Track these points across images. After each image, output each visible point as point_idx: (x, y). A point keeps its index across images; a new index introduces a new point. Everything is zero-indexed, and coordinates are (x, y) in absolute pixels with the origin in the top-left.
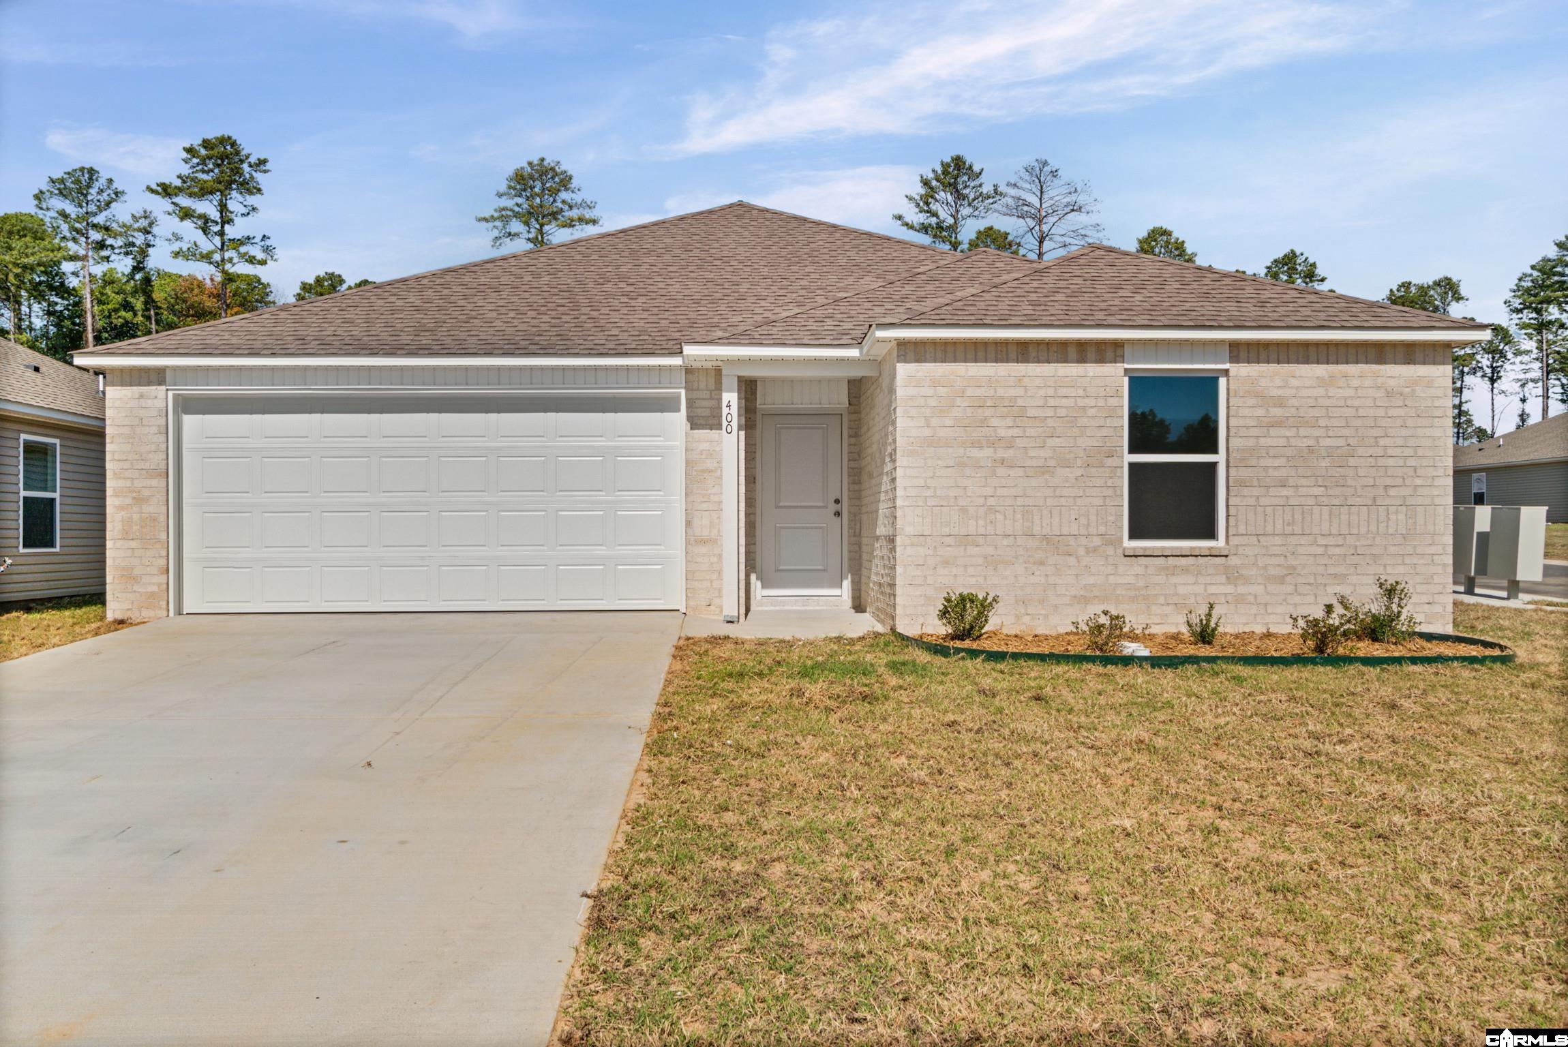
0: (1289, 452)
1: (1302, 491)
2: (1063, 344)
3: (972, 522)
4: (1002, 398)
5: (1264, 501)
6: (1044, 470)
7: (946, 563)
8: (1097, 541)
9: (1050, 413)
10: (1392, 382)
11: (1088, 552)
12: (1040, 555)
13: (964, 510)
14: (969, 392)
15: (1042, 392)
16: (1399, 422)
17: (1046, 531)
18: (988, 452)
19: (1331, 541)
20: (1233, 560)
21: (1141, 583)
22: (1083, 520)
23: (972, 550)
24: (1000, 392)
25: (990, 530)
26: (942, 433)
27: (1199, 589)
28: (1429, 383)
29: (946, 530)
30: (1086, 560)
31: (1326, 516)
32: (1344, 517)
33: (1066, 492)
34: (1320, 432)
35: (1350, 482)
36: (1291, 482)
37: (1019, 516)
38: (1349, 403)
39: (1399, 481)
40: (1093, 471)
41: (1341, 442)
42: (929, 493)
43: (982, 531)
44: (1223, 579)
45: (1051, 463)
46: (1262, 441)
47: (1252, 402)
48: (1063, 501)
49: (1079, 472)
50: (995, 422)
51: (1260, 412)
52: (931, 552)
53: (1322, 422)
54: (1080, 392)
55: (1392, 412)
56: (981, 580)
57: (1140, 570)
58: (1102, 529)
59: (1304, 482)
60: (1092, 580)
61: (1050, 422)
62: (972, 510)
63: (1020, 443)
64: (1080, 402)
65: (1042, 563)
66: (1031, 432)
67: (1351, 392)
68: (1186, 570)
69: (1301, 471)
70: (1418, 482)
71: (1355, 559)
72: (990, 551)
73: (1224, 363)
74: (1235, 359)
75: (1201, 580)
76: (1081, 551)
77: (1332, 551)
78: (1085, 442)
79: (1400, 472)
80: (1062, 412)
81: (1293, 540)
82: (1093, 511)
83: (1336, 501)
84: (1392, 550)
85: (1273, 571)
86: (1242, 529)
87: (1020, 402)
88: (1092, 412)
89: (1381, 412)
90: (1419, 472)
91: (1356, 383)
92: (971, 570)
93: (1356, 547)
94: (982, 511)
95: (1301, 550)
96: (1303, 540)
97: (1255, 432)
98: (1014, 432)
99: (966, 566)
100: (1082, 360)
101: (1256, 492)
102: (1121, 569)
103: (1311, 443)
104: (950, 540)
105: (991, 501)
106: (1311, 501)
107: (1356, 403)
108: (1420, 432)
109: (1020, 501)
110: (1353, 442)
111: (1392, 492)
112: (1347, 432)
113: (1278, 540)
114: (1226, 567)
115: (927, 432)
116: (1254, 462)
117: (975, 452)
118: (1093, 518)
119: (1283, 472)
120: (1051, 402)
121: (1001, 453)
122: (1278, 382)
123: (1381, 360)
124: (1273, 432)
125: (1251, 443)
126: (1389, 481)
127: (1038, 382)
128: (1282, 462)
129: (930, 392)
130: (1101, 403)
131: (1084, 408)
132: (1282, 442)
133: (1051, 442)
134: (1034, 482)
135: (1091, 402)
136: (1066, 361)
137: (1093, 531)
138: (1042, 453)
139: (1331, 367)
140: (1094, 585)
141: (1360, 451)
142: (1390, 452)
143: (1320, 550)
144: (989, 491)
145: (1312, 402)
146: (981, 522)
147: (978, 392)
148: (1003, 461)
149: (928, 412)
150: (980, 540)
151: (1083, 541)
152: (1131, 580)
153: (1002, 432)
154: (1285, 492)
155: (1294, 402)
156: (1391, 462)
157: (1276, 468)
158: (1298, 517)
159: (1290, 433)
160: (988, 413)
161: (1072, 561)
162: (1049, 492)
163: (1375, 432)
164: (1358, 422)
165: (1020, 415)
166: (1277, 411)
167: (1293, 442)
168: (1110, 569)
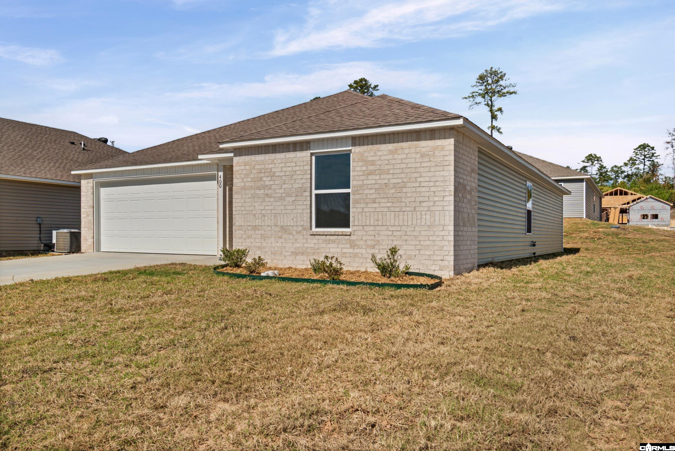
0: (377, 186)
1: (382, 205)
2: (288, 144)
3: (257, 220)
4: (267, 169)
5: (366, 210)
6: (282, 199)
7: (249, 237)
8: (300, 228)
9: (283, 174)
10: (424, 150)
11: (297, 233)
12: (280, 234)
13: (254, 215)
14: (256, 167)
15: (281, 165)
16: (427, 169)
17: (282, 224)
18: (262, 191)
19: (394, 228)
20: (353, 237)
21: (317, 247)
22: (295, 220)
23: (257, 232)
24: (267, 166)
25: (263, 224)
26: (247, 184)
27: (339, 250)
28: (443, 148)
29: (249, 224)
30: (296, 237)
31: (393, 217)
32: (401, 217)
33: (289, 207)
34: (390, 176)
35: (403, 200)
36: (377, 201)
37: (272, 218)
38: (404, 161)
39: (427, 199)
40: (299, 198)
41: (399, 181)
42: (243, 209)
43: (260, 224)
44: (348, 246)
45: (284, 195)
46: (365, 182)
47: (361, 164)
48: (288, 211)
49: (293, 199)
50: (264, 179)
51: (364, 168)
52: (244, 232)
53: (391, 172)
54: (294, 164)
55: (424, 164)
56: (260, 244)
57: (316, 241)
58: (302, 223)
59: (383, 200)
60: (298, 245)
61: (284, 178)
62: (257, 215)
63: (273, 187)
64: (294, 169)
65: (281, 238)
66: (277, 182)
67: (404, 156)
68: (334, 242)
69: (382, 196)
70: (436, 199)
71: (406, 238)
72: (263, 232)
73: (349, 147)
74: (354, 145)
75: (340, 246)
76: (294, 233)
77: (395, 233)
78: (296, 186)
79: (427, 194)
80: (288, 173)
81: (378, 228)
82: (298, 215)
83: (398, 209)
84: (423, 233)
85: (369, 243)
86: (356, 223)
87: (273, 170)
88: (298, 173)
89: (418, 165)
90: (437, 194)
91: (407, 151)
92: (257, 240)
93: (406, 232)
94: (260, 216)
95: (381, 233)
96: (383, 228)
97: (362, 178)
98: (271, 183)
99: (255, 239)
100: (295, 150)
101: (362, 205)
102: (309, 241)
103: (386, 181)
104: (250, 228)
105: (263, 212)
106: (386, 209)
107: (407, 161)
108: (437, 174)
109: (273, 212)
110: (405, 180)
111: (424, 204)
112: (402, 176)
113: (372, 228)
114: (350, 240)
115: (243, 184)
116: (361, 192)
117: (257, 192)
118: (299, 218)
119: (374, 196)
120: (284, 169)
121: (266, 192)
122: (372, 154)
123: (418, 139)
124: (370, 177)
125: (360, 183)
126: (422, 199)
127: (279, 161)
128: (373, 191)
129: (243, 168)
130: (302, 168)
131: (295, 171)
132: (374, 182)
133: (284, 186)
134: (278, 203)
135: (297, 168)
136: (289, 151)
137: (299, 224)
138: (282, 191)
139: (395, 145)
140: (299, 247)
141: (408, 185)
142: (422, 184)
143: (390, 233)
144: (262, 208)
145: (386, 162)
146: (260, 220)
147: (259, 167)
148: (267, 195)
149: (243, 176)
150: (260, 227)
151: (295, 228)
152: (313, 245)
153: (267, 183)
154: (375, 205)
155: (378, 163)
156: (423, 189)
157: (371, 194)
158: (380, 217)
159: (377, 177)
160: (262, 175)
161: (291, 237)
162: (283, 208)
163: (415, 175)
164: (408, 170)
165: (273, 175)
166: (371, 168)
167: (379, 182)
168: (305, 241)
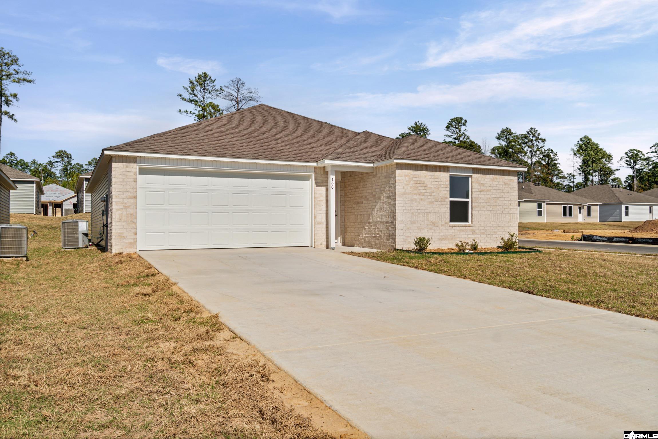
0: (485, 198)
1: (488, 209)
2: (436, 166)
3: (415, 217)
4: (422, 181)
5: (480, 212)
6: (432, 202)
7: (408, 229)
8: (444, 223)
9: (433, 186)
10: (506, 181)
11: (441, 226)
12: (430, 227)
13: (413, 213)
14: (414, 179)
15: (431, 180)
16: (507, 191)
17: (432, 220)
18: (418, 197)
19: (493, 223)
20: (474, 228)
21: (454, 235)
22: (440, 217)
23: (415, 225)
24: (421, 179)
25: (419, 220)
26: (407, 191)
27: (466, 236)
28: (513, 181)
29: (408, 219)
30: (441, 228)
31: (493, 216)
32: (496, 216)
33: (436, 209)
34: (491, 193)
35: (498, 207)
36: (486, 207)
37: (426, 215)
38: (497, 186)
39: (507, 207)
40: (443, 203)
41: (495, 196)
42: (404, 208)
43: (417, 220)
44: (471, 233)
45: (433, 200)
46: (480, 196)
47: (477, 185)
48: (436, 211)
49: (439, 203)
50: (420, 188)
51: (479, 188)
52: (405, 226)
53: (492, 191)
54: (440, 180)
55: (506, 189)
56: (417, 234)
57: (453, 231)
58: (445, 219)
59: (488, 207)
60: (442, 234)
61: (433, 189)
62: (415, 213)
63: (426, 194)
64: (440, 183)
65: (431, 229)
66: (428, 191)
67: (497, 183)
68: (463, 231)
69: (488, 204)
70: (511, 207)
71: (499, 228)
72: (419, 225)
73: (471, 174)
74: (474, 173)
75: (467, 233)
76: (440, 226)
77: (494, 225)
78: (441, 195)
79: (507, 204)
80: (436, 186)
81: (486, 222)
82: (443, 214)
83: (495, 212)
84: (506, 225)
85: (482, 231)
86: (475, 220)
87: (426, 182)
88: (442, 186)
89: (504, 189)
90: (512, 205)
91: (498, 180)
92: (414, 231)
93: (499, 225)
94: (417, 214)
95: (488, 225)
96: (488, 223)
97: (478, 193)
98: (425, 191)
99: (413, 230)
100: (440, 171)
101: (478, 209)
102: (449, 231)
103: (490, 196)
104: (409, 222)
105: (419, 211)
106: (490, 212)
107: (499, 186)
108: (511, 194)
109: (426, 211)
110: (498, 196)
111: (506, 210)
112: (497, 194)
113: (483, 223)
114: (472, 230)
115: (404, 190)
116: (477, 201)
117: (415, 197)
118: (443, 216)
119: (484, 204)
120: (433, 183)
121: (422, 197)
122: (483, 180)
123: (503, 175)
124: (482, 193)
125: (477, 196)
126: (505, 207)
127: (430, 177)
128: (483, 201)
129: (404, 178)
130: (444, 183)
131: (441, 185)
132: (484, 196)
133: (433, 194)
134: (429, 206)
135: (442, 183)
136: (436, 171)
137: (443, 220)
138: (431, 197)
139: (494, 176)
140: (443, 235)
141: (500, 199)
142: (506, 199)
143: (492, 225)
144: (418, 208)
145: (490, 185)
146: (417, 217)
147: (416, 179)
148: (422, 199)
149: (404, 184)
150: (416, 222)
151: (440, 222)
152: (451, 234)
153: (422, 191)
154: (484, 209)
155: (486, 185)
156: (506, 202)
157: (482, 203)
158: (487, 216)
159: (485, 193)
160: (418, 185)
161: (438, 228)
162: (432, 209)
163: (502, 194)
164: (499, 191)
165: (426, 186)
166: (482, 187)
167: (486, 196)
168: (446, 231)
